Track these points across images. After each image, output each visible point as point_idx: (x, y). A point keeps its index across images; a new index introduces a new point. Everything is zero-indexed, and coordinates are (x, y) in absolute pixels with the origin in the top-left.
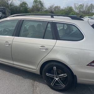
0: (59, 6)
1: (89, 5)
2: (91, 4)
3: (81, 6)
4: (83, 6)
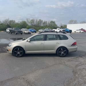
0: (13, 20)
1: (38, 20)
2: (40, 20)
3: (33, 21)
4: (34, 21)
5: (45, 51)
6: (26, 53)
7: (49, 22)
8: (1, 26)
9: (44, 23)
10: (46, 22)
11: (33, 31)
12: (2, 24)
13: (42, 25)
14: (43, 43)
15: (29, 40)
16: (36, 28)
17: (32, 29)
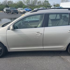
4: (29, 1)
5: (44, 47)
6: (9, 51)
7: (43, 2)
8: (1, 6)
9: (39, 3)
10: (41, 1)
11: (28, 10)
12: (1, 5)
13: (37, 5)
14: (41, 32)
15: (11, 27)
16: (31, 7)
17: (28, 9)
